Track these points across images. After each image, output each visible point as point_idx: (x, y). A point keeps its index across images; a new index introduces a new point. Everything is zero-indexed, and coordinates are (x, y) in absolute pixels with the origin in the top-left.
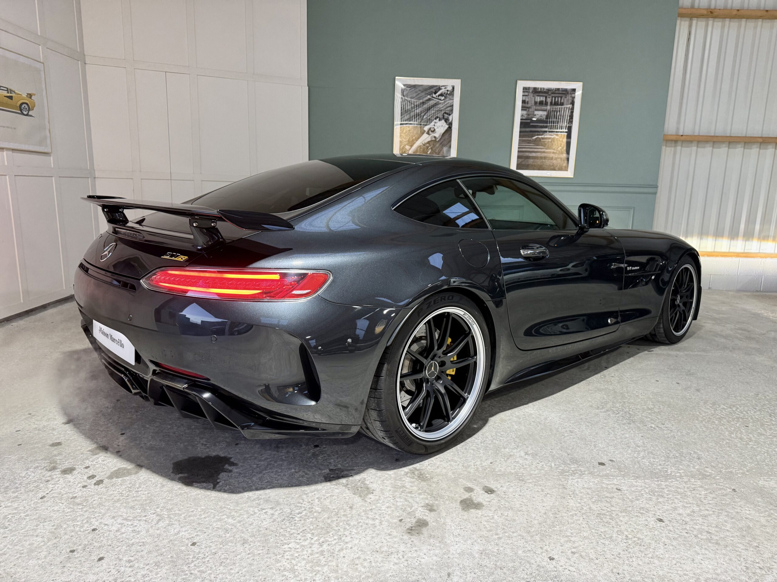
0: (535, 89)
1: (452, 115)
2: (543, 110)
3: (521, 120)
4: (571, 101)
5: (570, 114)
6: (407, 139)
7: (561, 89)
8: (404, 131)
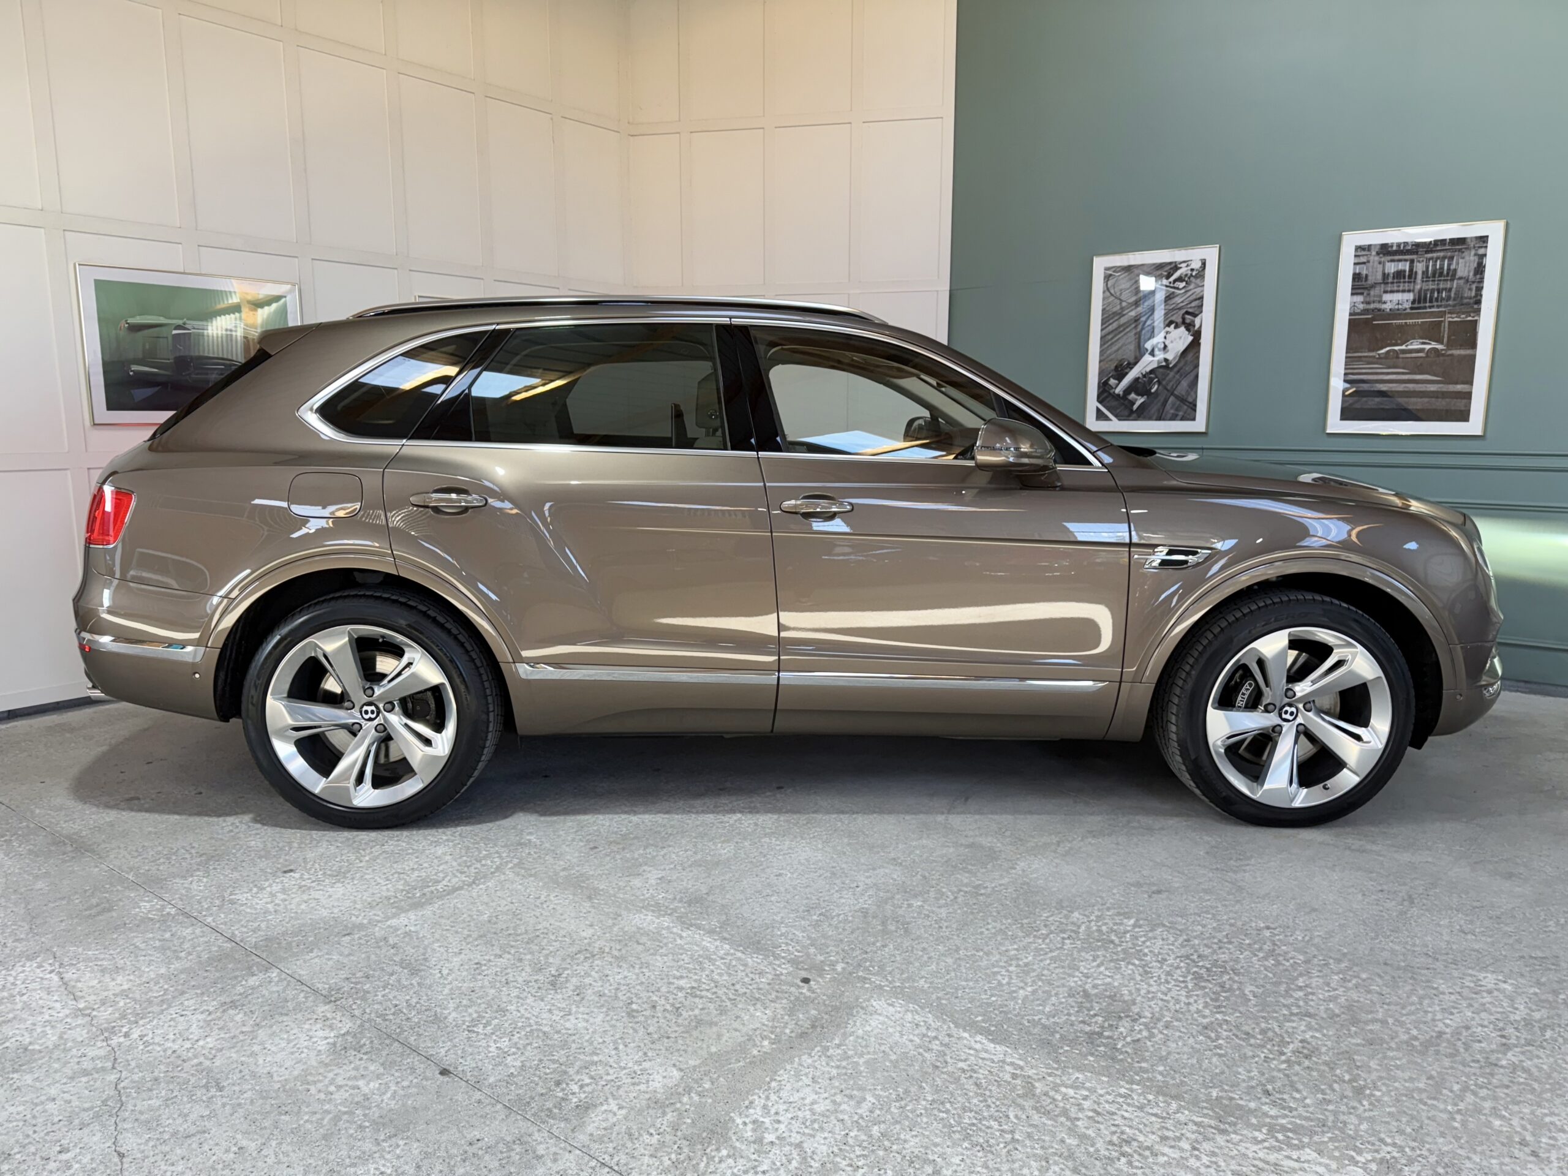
0: (1384, 246)
1: (1199, 317)
2: (1403, 291)
3: (1351, 314)
4: (1475, 265)
5: (1473, 294)
6: (1113, 367)
7: (1450, 240)
8: (1109, 352)
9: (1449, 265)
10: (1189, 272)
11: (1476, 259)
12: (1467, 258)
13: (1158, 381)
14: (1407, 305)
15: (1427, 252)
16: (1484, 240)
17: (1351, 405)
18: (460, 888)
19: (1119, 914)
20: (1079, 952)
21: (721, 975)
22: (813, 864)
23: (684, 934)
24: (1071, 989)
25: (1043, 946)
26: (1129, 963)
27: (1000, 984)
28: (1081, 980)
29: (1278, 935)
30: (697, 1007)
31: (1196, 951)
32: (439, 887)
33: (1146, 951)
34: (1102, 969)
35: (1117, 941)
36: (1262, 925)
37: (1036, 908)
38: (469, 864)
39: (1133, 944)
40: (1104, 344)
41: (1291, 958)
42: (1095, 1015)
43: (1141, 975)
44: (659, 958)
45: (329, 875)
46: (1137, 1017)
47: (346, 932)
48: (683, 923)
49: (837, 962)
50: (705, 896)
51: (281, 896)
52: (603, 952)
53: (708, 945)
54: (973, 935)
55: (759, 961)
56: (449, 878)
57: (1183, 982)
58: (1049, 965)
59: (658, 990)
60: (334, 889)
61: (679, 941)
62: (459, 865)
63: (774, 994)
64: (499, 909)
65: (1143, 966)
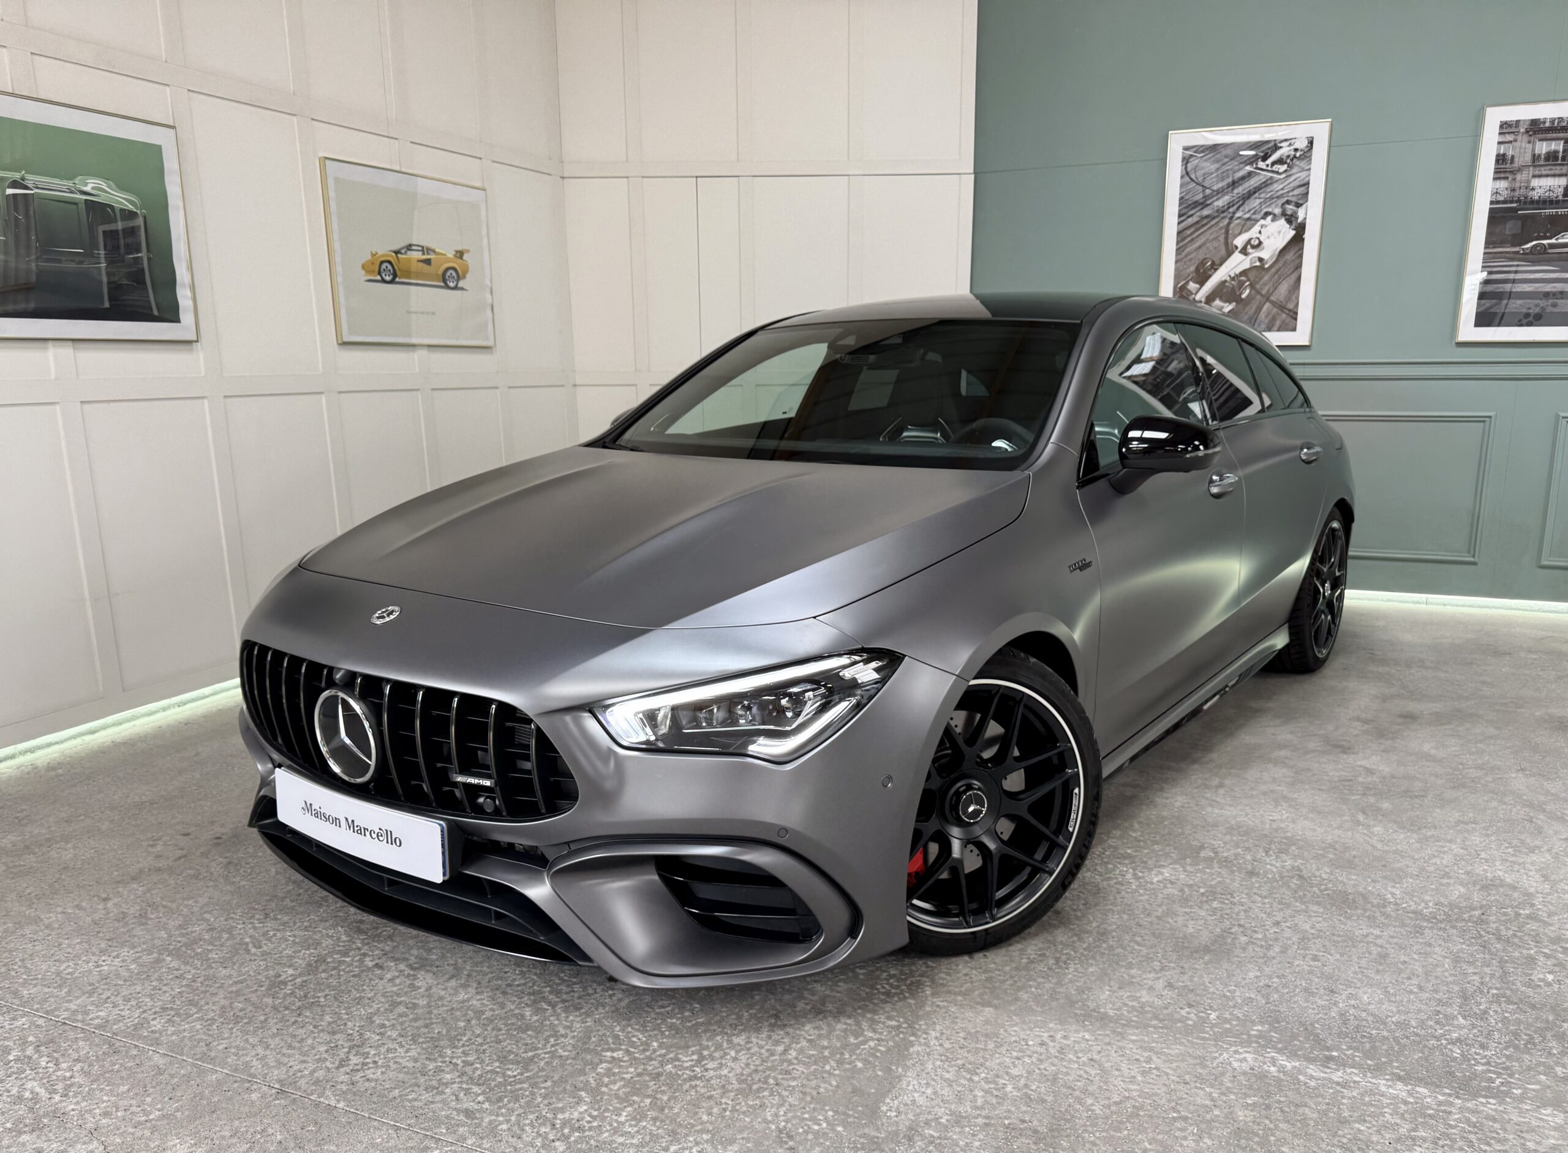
0: (1534, 123)
1: (1304, 206)
2: (1556, 175)
3: (1492, 203)
6: (1193, 268)
8: (1188, 250)
13: (1250, 285)
14: (1560, 192)
17: (1489, 308)
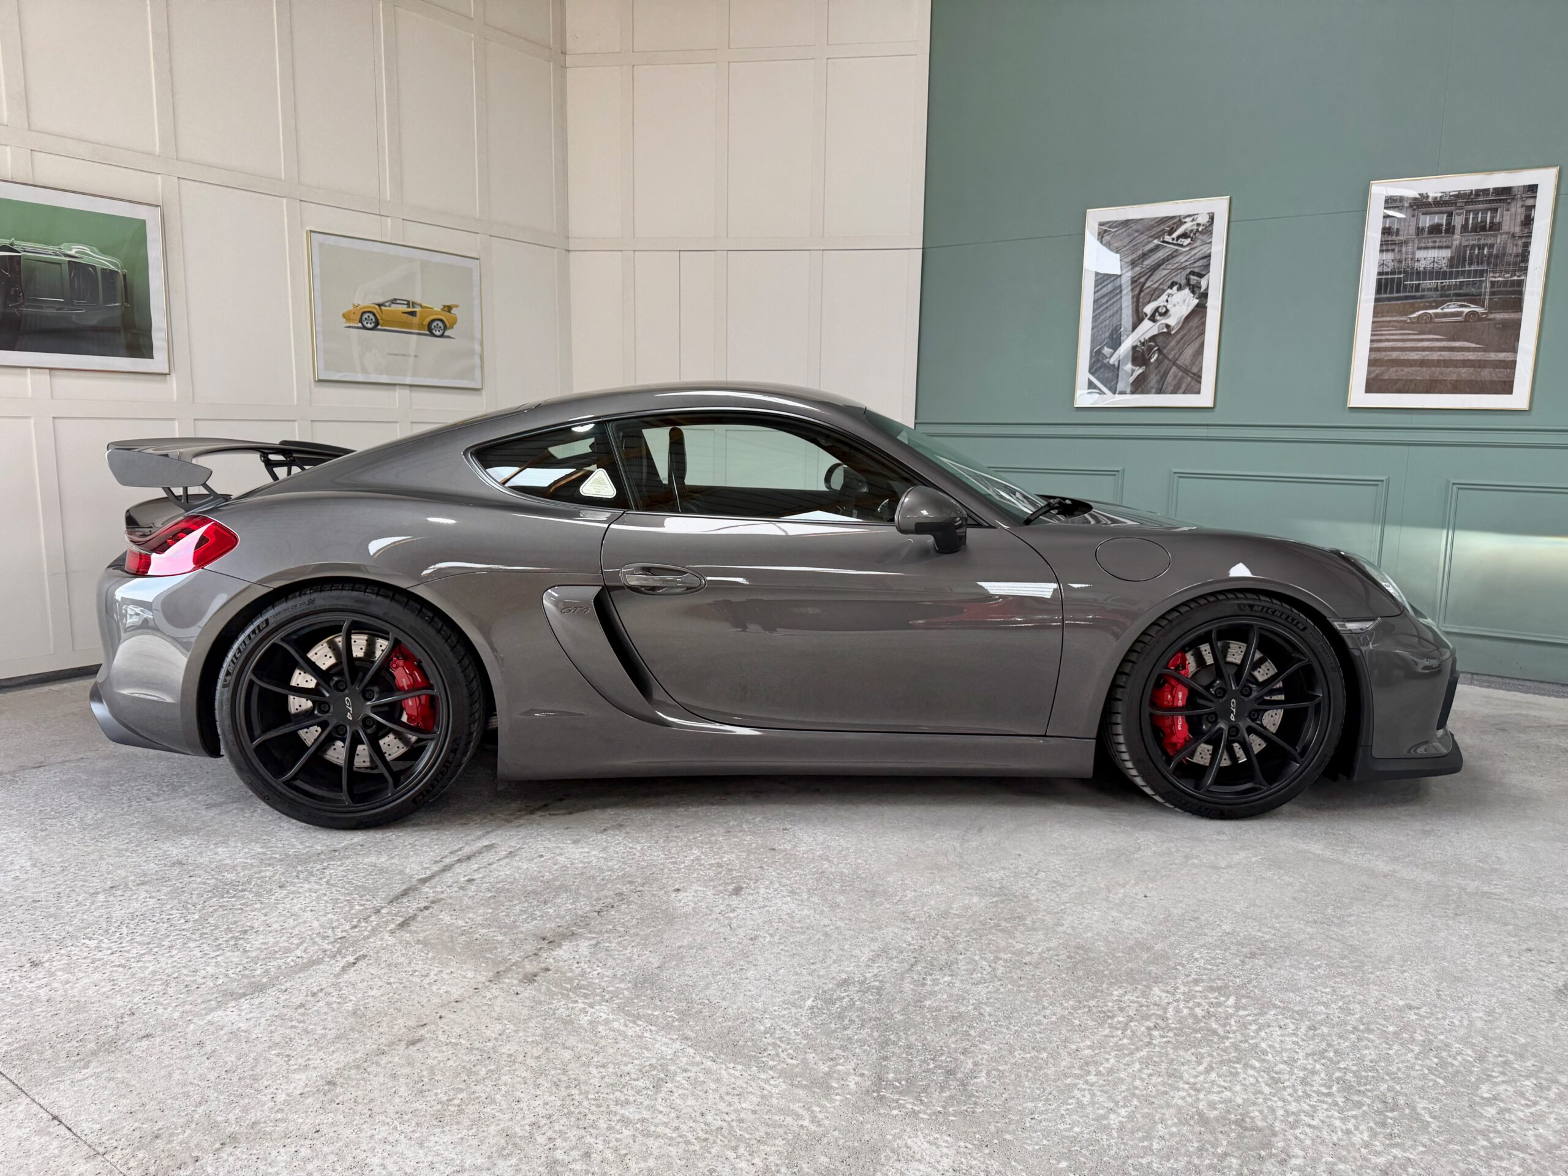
0: (1418, 198)
1: (1206, 277)
2: (1440, 247)
3: (1380, 274)
4: (1523, 218)
5: (1520, 251)
6: (1107, 335)
7: (1495, 189)
8: (1102, 318)
9: (1492, 218)
10: (1196, 228)
11: (1523, 210)
12: (1513, 210)
13: (1158, 350)
14: (1443, 264)
15: (1467, 203)
16: (1533, 189)
17: (1377, 375)
18: (320, 961)
19: (1212, 989)
20: (1176, 1048)
21: (683, 1097)
22: (799, 921)
23: (630, 1033)
24: (1179, 1109)
25: (1125, 1041)
26: (1246, 1066)
27: (1080, 1104)
28: (1190, 1095)
29: (1428, 1018)
30: (651, 1154)
31: (1327, 1044)
32: (289, 960)
33: (1263, 1045)
34: (1213, 1075)
35: (1221, 1031)
36: (1401, 1003)
37: (1102, 983)
38: (335, 924)
39: (1242, 1034)
40: (1097, 309)
41: (1460, 1053)
42: (1226, 1154)
43: (1267, 1084)
44: (594, 1071)
45: (139, 943)
46: (1284, 1156)
47: (142, 1033)
48: (628, 1013)
49: (848, 1074)
50: (656, 971)
51: (62, 976)
52: (514, 1062)
53: (663, 1048)
54: (1028, 1025)
55: (737, 1074)
56: (305, 945)
57: (1328, 1095)
58: (1140, 1071)
59: (594, 1126)
60: (140, 964)
61: (622, 1044)
62: (322, 926)
63: (763, 1130)
64: (371, 993)
65: (1267, 1071)
